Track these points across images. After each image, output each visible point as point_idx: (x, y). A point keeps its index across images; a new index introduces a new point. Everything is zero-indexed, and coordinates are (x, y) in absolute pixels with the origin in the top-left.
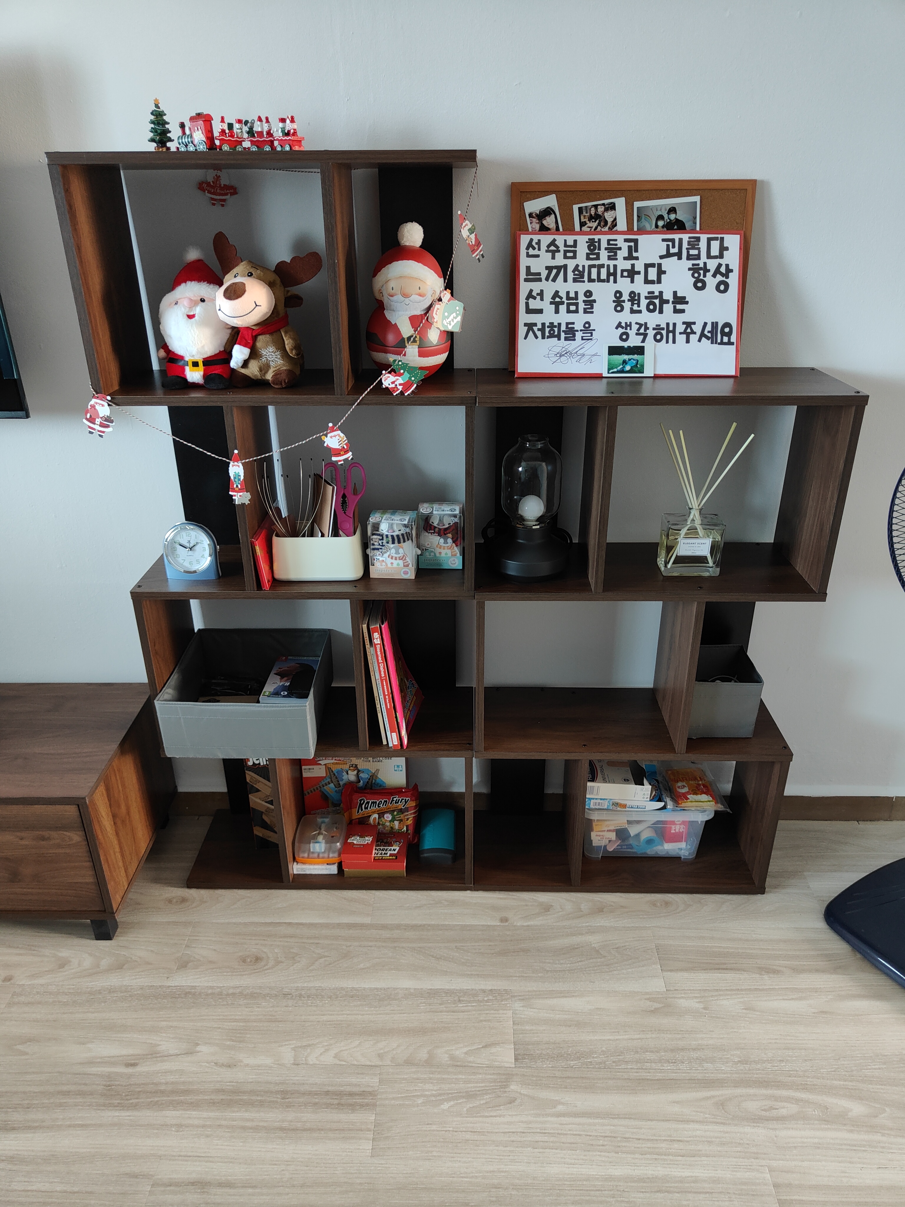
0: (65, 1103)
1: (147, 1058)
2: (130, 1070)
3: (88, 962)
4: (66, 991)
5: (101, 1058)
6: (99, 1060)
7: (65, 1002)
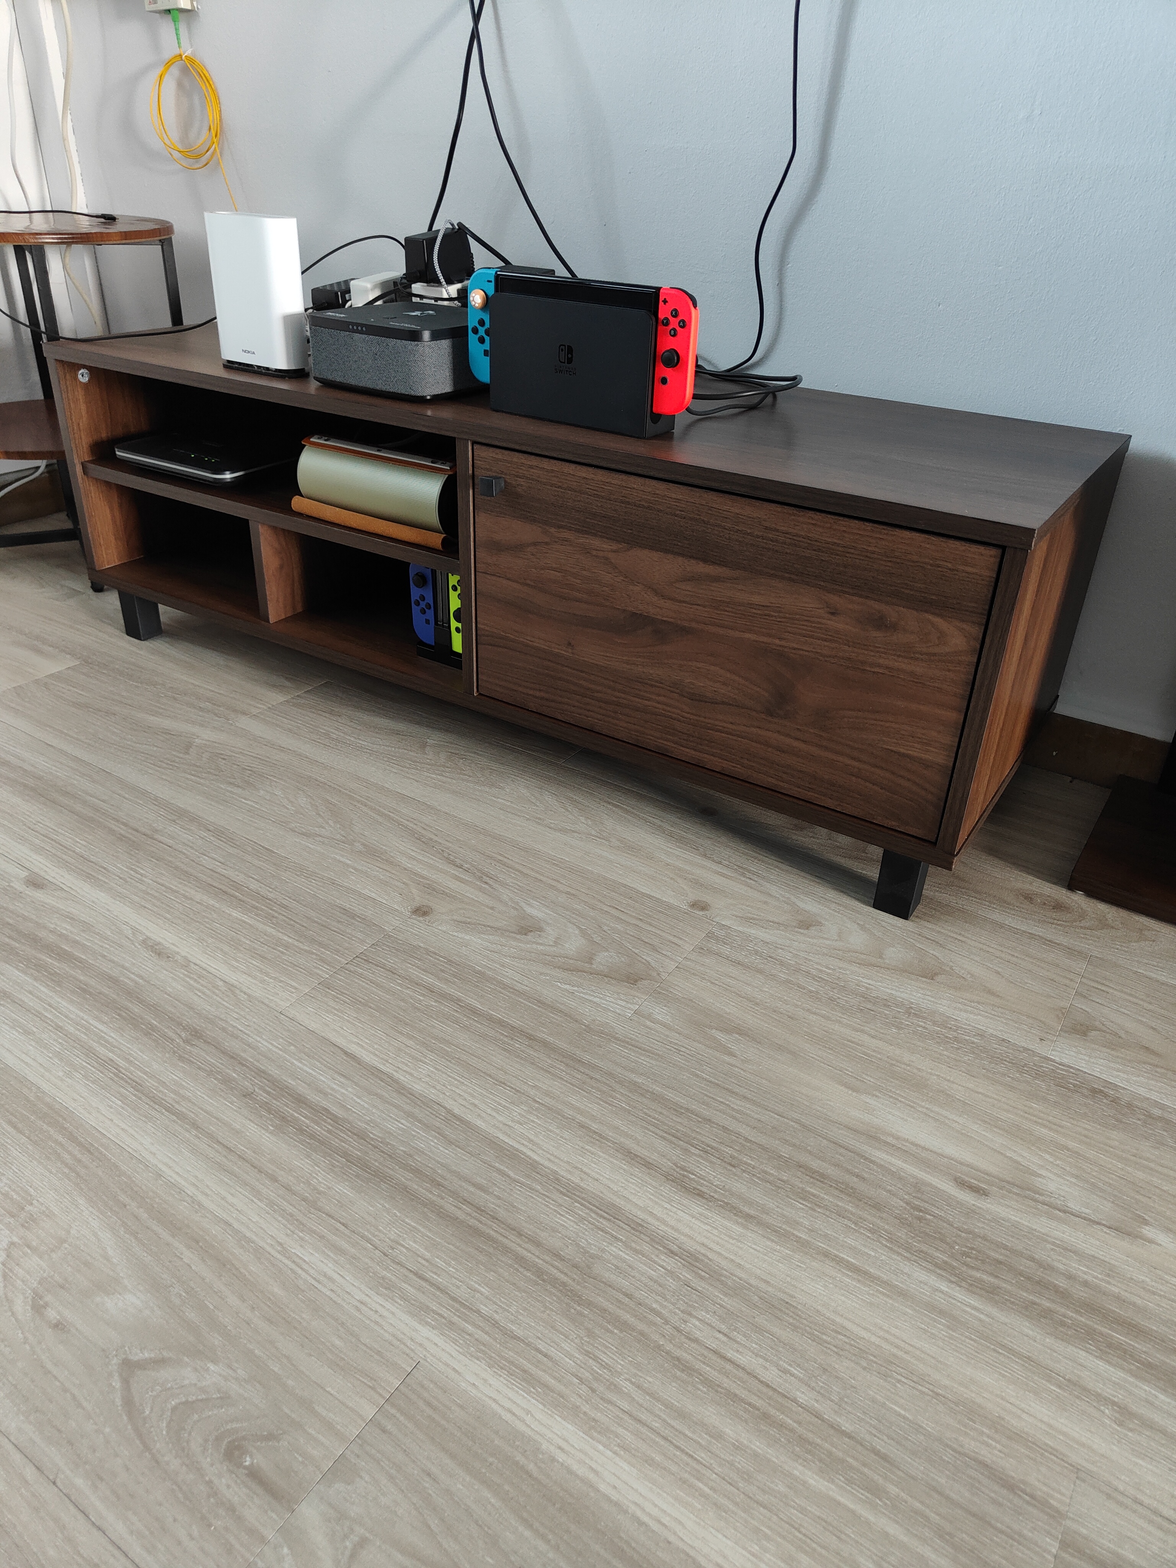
0: (814, 1195)
1: (1010, 1192)
2: (966, 1197)
3: (857, 939)
4: (814, 972)
5: (898, 1138)
6: (890, 1140)
7: (811, 991)
